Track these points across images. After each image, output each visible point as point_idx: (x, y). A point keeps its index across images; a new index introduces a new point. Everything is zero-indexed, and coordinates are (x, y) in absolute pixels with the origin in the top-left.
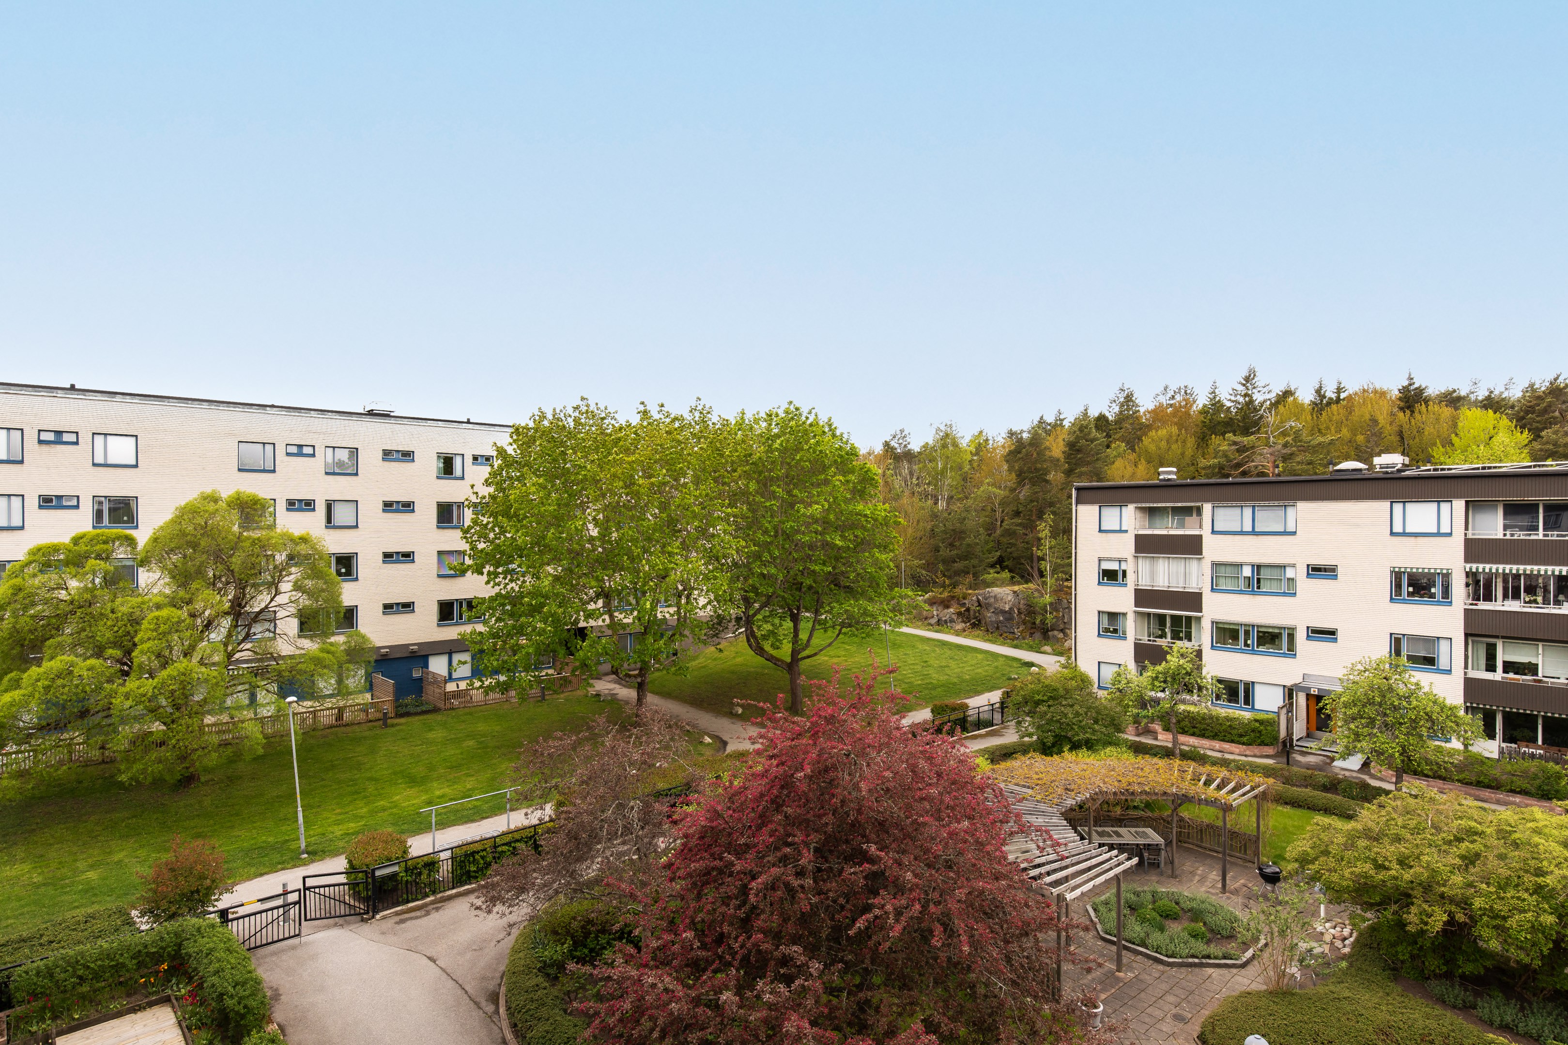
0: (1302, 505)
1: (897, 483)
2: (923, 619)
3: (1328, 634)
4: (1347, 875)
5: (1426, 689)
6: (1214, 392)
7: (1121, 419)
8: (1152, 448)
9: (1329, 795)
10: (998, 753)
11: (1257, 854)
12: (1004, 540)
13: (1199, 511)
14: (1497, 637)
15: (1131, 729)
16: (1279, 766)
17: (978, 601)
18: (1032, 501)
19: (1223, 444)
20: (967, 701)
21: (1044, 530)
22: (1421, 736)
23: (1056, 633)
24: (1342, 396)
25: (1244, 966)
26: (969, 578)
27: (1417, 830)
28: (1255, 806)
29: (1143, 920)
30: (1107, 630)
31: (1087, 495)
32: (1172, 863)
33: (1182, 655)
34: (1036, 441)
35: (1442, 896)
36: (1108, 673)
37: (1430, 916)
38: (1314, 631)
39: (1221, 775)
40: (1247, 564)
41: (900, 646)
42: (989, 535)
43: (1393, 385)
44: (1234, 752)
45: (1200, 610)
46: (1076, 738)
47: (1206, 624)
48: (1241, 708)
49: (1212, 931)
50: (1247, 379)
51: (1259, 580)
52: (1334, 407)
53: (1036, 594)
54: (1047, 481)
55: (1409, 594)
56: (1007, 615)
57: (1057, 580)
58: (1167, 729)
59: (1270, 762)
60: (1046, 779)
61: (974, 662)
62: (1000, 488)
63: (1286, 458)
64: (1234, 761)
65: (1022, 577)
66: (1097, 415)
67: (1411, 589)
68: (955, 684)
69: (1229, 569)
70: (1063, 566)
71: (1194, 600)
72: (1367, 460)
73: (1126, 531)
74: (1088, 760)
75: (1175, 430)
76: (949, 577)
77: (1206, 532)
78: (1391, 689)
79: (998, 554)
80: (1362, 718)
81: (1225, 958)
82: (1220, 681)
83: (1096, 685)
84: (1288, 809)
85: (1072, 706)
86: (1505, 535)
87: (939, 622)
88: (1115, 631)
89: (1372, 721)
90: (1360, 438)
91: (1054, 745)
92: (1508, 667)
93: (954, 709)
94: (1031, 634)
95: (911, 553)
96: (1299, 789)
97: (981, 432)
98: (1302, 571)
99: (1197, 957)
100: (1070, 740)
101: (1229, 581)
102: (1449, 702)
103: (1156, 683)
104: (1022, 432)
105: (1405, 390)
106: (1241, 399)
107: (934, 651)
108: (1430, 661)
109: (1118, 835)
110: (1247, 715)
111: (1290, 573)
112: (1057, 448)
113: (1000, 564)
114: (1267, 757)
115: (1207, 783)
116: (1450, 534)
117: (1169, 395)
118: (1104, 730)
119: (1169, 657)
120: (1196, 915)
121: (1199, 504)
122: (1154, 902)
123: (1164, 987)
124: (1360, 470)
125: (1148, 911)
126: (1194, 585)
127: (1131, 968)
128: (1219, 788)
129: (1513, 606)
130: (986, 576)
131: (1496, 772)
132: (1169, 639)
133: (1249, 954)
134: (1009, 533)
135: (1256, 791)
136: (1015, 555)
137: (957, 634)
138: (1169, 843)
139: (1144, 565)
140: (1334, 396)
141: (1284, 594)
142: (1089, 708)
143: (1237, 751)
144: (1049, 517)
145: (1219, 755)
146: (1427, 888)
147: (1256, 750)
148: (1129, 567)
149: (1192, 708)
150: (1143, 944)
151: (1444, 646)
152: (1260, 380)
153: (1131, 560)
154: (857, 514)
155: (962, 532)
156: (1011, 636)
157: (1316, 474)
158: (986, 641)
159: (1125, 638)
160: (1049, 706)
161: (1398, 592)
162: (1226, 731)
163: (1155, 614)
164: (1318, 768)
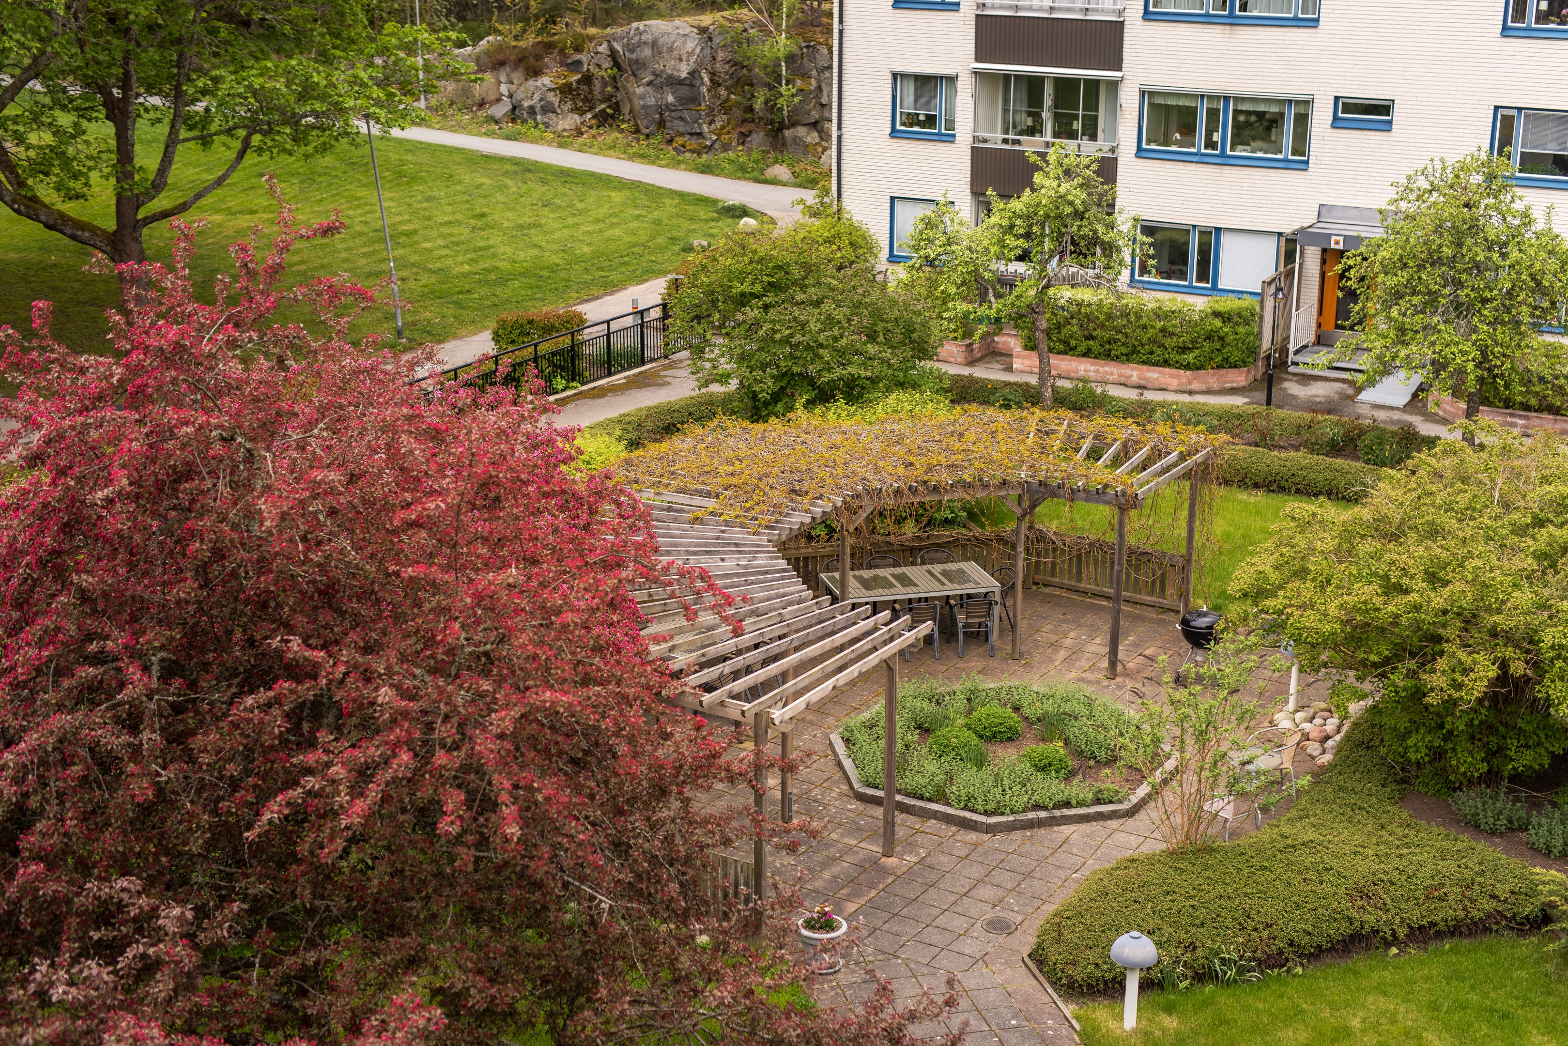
2: (473, 107)
3: (1372, 113)
9: (1340, 460)
10: (647, 426)
11: (1183, 593)
15: (952, 349)
16: (1252, 409)
17: (614, 54)
20: (581, 307)
22: (1517, 325)
23: (801, 131)
25: (1132, 812)
28: (1187, 494)
29: (944, 750)
30: (911, 120)
32: (1013, 629)
35: (1494, 634)
37: (1466, 672)
38: (1346, 108)
39: (1121, 436)
44: (1167, 387)
45: (1117, 64)
46: (826, 377)
47: (1129, 99)
48: (1191, 290)
49: (1079, 753)
53: (756, 34)
56: (684, 91)
58: (1031, 346)
59: (1238, 401)
60: (749, 472)
61: (604, 211)
64: (1162, 405)
68: (553, 268)
71: (1105, 42)
78: (1476, 229)
80: (1414, 293)
81: (1098, 802)
82: (1149, 230)
83: (884, 254)
85: (818, 304)
87: (514, 114)
88: (930, 122)
89: (1432, 296)
91: (776, 397)
93: (549, 329)
99: (1044, 808)
100: (812, 383)
103: (1010, 242)
108: (1562, 165)
109: (905, 581)
110: (1199, 304)
114: (1234, 391)
115: (1093, 455)
118: (889, 353)
120: (1050, 726)
122: (970, 712)
123: (976, 872)
125: (956, 732)
126: (1108, 5)
127: (910, 845)
132: (1049, 138)
133: (1143, 790)
135: (1190, 463)
137: (561, 140)
138: (1009, 589)
141: (1297, 23)
142: (859, 306)
143: (1174, 383)
145: (1131, 394)
147: (1212, 378)
149: (1085, 295)
150: (940, 797)
156: (693, 143)
158: (631, 158)
159: (950, 139)
160: (766, 307)
161: (1519, 16)
162: (1154, 341)
163: (1019, 78)
164: (1329, 407)
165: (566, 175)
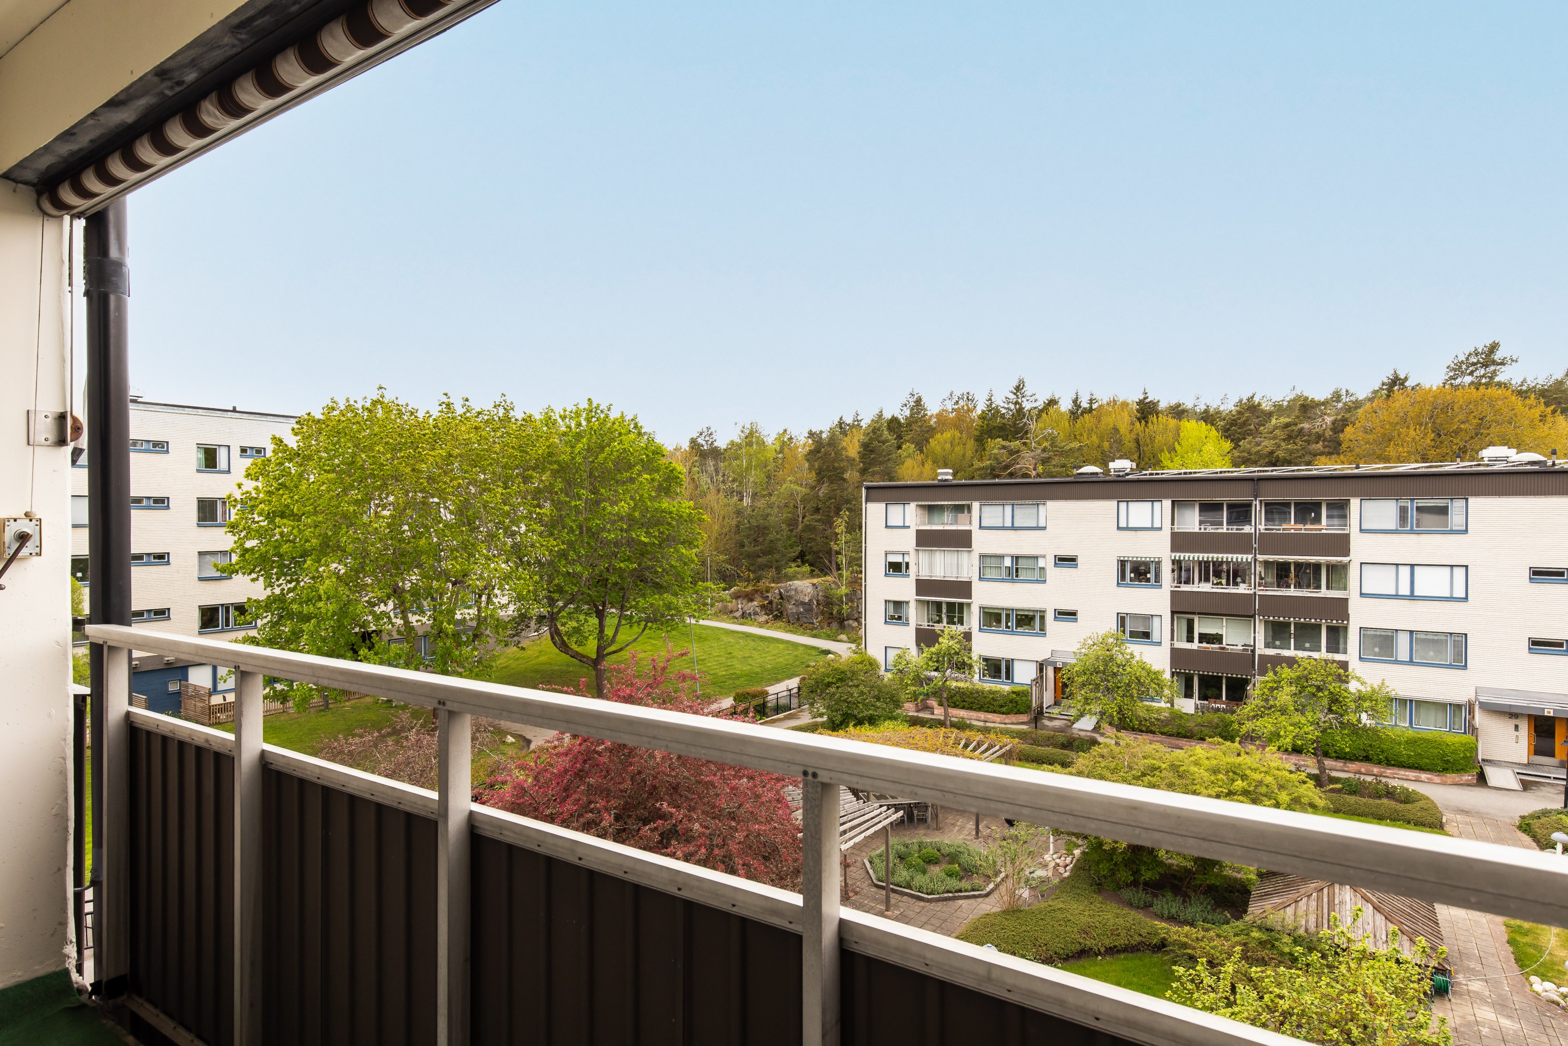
0: (1050, 504)
1: (704, 480)
2: (729, 613)
3: (1069, 615)
5: (1138, 658)
6: (990, 400)
7: (911, 422)
8: (938, 449)
9: (1066, 752)
12: (805, 535)
13: (969, 508)
14: (1194, 613)
15: (910, 705)
16: (1030, 730)
17: (780, 593)
18: (830, 498)
19: (994, 448)
20: (767, 688)
21: (840, 526)
22: (1133, 697)
23: (851, 622)
24: (1094, 406)
25: (987, 895)
26: (772, 573)
27: (1114, 771)
29: (910, 867)
30: (892, 617)
31: (875, 494)
32: (937, 818)
33: (952, 637)
34: (833, 441)
36: (892, 655)
38: (1060, 613)
39: (977, 739)
40: (1008, 555)
41: (704, 639)
42: (791, 531)
43: (1133, 399)
44: (995, 721)
45: (969, 596)
46: (861, 715)
47: (975, 610)
48: (1002, 683)
50: (1018, 389)
51: (1017, 569)
52: (1087, 415)
53: (833, 586)
54: (844, 480)
55: (1131, 580)
56: (807, 607)
57: (852, 572)
58: (941, 704)
59: (1024, 727)
61: (775, 652)
62: (801, 485)
63: (1044, 462)
64: (994, 728)
65: (822, 570)
67: (1132, 575)
68: (757, 673)
69: (993, 559)
70: (855, 560)
71: (964, 588)
72: (1104, 465)
73: (909, 527)
75: (957, 433)
76: (754, 572)
77: (974, 528)
78: (1112, 659)
79: (799, 549)
80: (1090, 684)
82: (985, 659)
83: (883, 668)
85: (857, 686)
86: (1200, 529)
87: (743, 616)
88: (900, 618)
89: (1097, 686)
90: (1106, 445)
91: (841, 722)
92: (1203, 638)
93: (755, 696)
94: (829, 624)
95: (716, 549)
96: (1043, 748)
97: (786, 431)
98: (1052, 561)
99: (951, 892)
100: (855, 716)
101: (993, 570)
102: (1159, 669)
103: (931, 663)
104: (821, 433)
105: (1141, 403)
106: (1013, 407)
107: (738, 643)
108: (1146, 635)
110: (1006, 688)
111: (1041, 563)
112: (853, 449)
113: (802, 558)
114: (1022, 723)
115: (966, 746)
116: (1160, 529)
117: (954, 401)
118: (885, 706)
119: (941, 640)
120: (952, 857)
121: (970, 502)
122: (920, 851)
123: (924, 919)
124: (1097, 474)
125: (915, 859)
126: (966, 575)
127: (897, 907)
128: (975, 749)
129: (1205, 587)
130: (788, 569)
131: (1191, 725)
132: (945, 624)
133: (992, 885)
134: (809, 528)
135: (1004, 750)
136: (815, 549)
137: (761, 626)
139: (924, 557)
140: (1087, 406)
141: (1037, 581)
142: (872, 687)
143: (998, 720)
144: (844, 514)
147: (1014, 718)
148: (911, 559)
149: (961, 684)
150: (909, 886)
151: (1156, 621)
152: (1028, 390)
153: (913, 553)
154: (662, 512)
155: (766, 528)
156: (811, 626)
157: (1065, 476)
158: (787, 631)
159: (907, 625)
160: (838, 688)
161: (1123, 577)
162: (989, 703)
163: (932, 602)
164: (1061, 730)
165: (762, 638)
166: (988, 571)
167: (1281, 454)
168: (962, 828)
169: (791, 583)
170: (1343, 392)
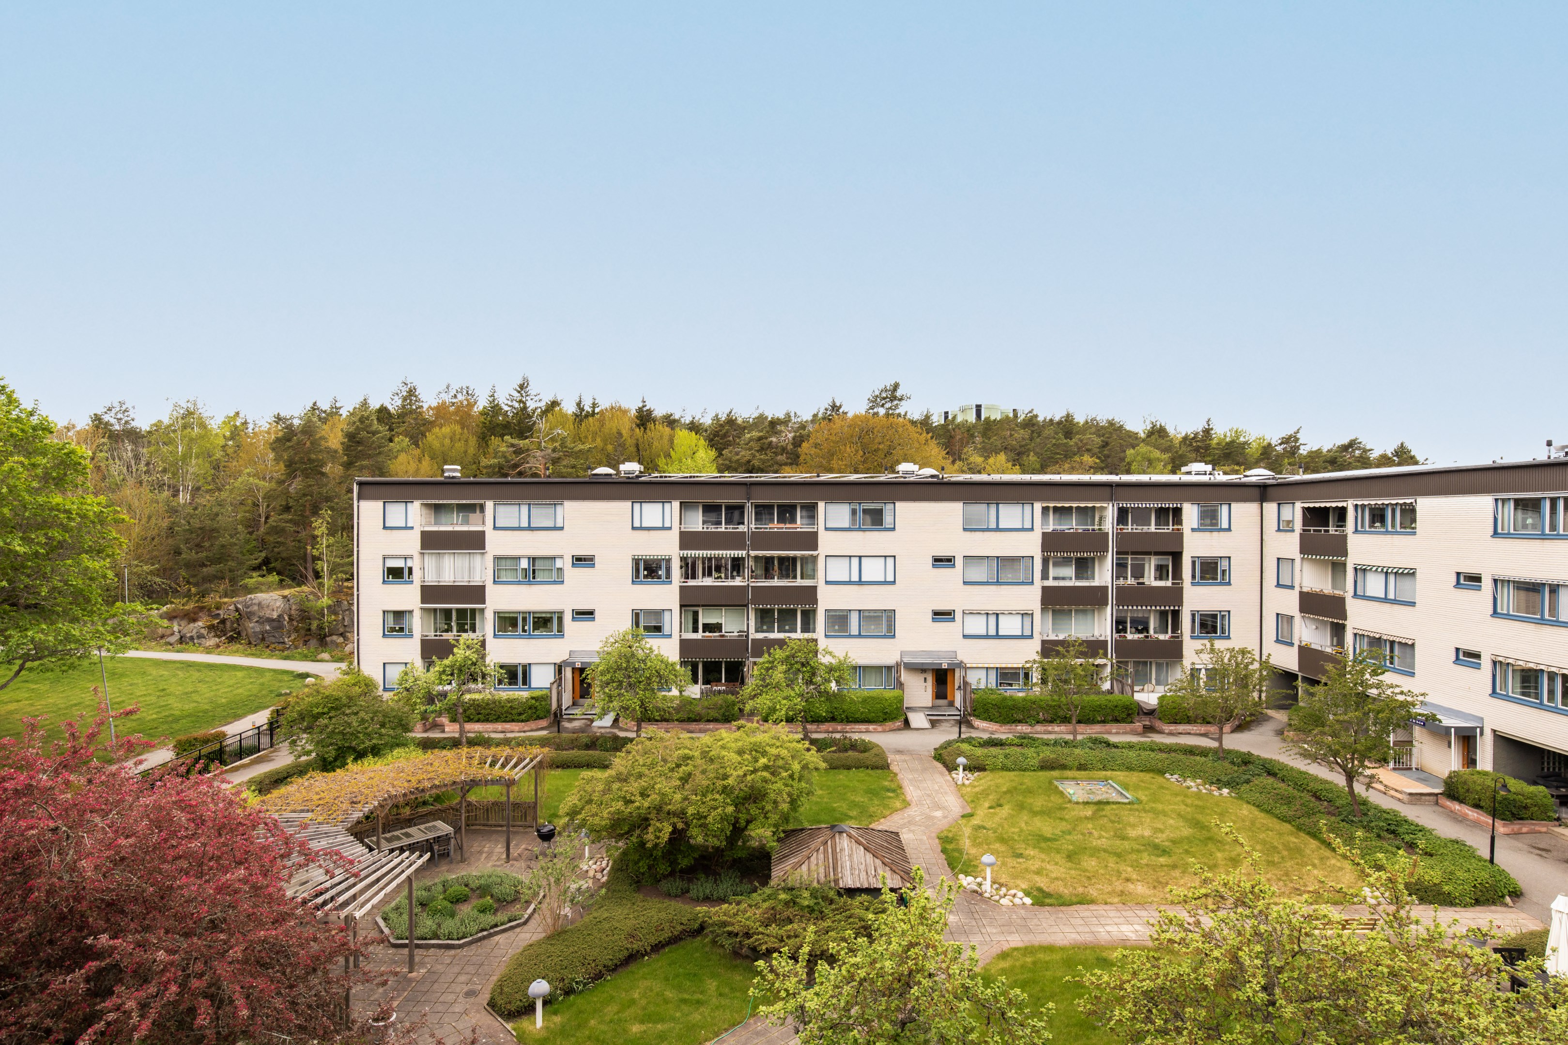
0: (568, 504)
1: (116, 469)
2: (159, 638)
3: (586, 615)
4: (605, 815)
5: (656, 652)
6: (492, 396)
7: (404, 414)
8: (436, 444)
9: (591, 752)
10: (267, 781)
11: (535, 818)
12: (270, 539)
13: (482, 508)
14: (698, 606)
15: (419, 727)
16: (552, 735)
17: (237, 610)
18: (305, 495)
19: (502, 445)
20: (224, 729)
21: (320, 526)
22: (653, 690)
23: (334, 638)
24: (597, 410)
25: (525, 923)
26: (224, 585)
27: (651, 766)
28: (534, 776)
29: (435, 912)
30: (393, 630)
31: (369, 490)
32: (461, 848)
33: (468, 647)
34: (308, 429)
35: (669, 813)
36: (395, 673)
37: (660, 831)
38: (578, 613)
39: (505, 754)
40: (524, 557)
41: (122, 675)
42: (251, 533)
43: (632, 406)
44: (514, 730)
45: (483, 602)
46: (362, 746)
47: (489, 616)
48: (520, 690)
49: (498, 900)
50: (522, 387)
51: (534, 571)
52: (590, 419)
53: (311, 597)
54: (323, 474)
55: (645, 577)
56: (275, 624)
57: (335, 580)
58: (453, 720)
59: (544, 733)
60: (328, 797)
61: (231, 682)
62: (264, 479)
63: (555, 461)
64: (514, 738)
65: (294, 579)
66: (378, 407)
67: (645, 573)
68: (206, 712)
69: (509, 562)
70: (343, 565)
71: (477, 593)
72: (615, 466)
73: (412, 528)
74: (373, 767)
75: (458, 428)
76: (196, 585)
77: (488, 528)
78: (633, 655)
79: (263, 554)
80: (613, 682)
81: (510, 921)
82: (502, 667)
83: (382, 688)
84: (559, 772)
85: (356, 714)
86: (704, 528)
87: (182, 640)
88: (401, 629)
89: (621, 683)
90: (610, 448)
91: (336, 759)
92: (707, 627)
93: (206, 741)
94: (306, 643)
95: (138, 557)
96: (568, 752)
97: (237, 414)
98: (568, 561)
99: (485, 930)
100: (354, 749)
101: (509, 573)
102: (671, 660)
103: (444, 677)
104: (292, 418)
105: (640, 410)
106: (516, 405)
107: (175, 675)
108: (658, 629)
109: (408, 835)
110: (524, 694)
111: (559, 564)
112: (335, 440)
113: (265, 566)
114: (542, 729)
115: (493, 764)
116: (670, 528)
117: (452, 393)
118: (391, 732)
119: (455, 650)
120: (483, 890)
121: (482, 502)
122: (445, 891)
123: (456, 969)
124: (611, 475)
125: (440, 902)
126: (478, 579)
127: (422, 964)
128: (503, 766)
129: (708, 582)
130: (247, 580)
131: (698, 709)
132: (455, 633)
133: (530, 910)
134: (277, 531)
135: (535, 762)
136: (284, 555)
137: (208, 651)
138: (458, 830)
139: (430, 561)
140: (590, 410)
141: (555, 582)
142: (375, 713)
143: (517, 728)
144: (326, 513)
145: (501, 736)
146: (659, 809)
147: (533, 725)
148: (415, 564)
149: (476, 696)
150: (436, 936)
151: (667, 615)
152: (532, 389)
153: (417, 557)
154: (51, 509)
155: (214, 530)
156: (281, 646)
157: (578, 477)
158: (247, 656)
159: (411, 636)
160: (330, 718)
161: (637, 577)
162: (507, 712)
163: (441, 610)
164: (582, 730)
165: (211, 667)
166: (503, 573)
167: (756, 463)
168: (490, 854)
169: (252, 596)
170: (792, 415)
